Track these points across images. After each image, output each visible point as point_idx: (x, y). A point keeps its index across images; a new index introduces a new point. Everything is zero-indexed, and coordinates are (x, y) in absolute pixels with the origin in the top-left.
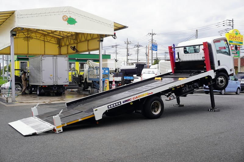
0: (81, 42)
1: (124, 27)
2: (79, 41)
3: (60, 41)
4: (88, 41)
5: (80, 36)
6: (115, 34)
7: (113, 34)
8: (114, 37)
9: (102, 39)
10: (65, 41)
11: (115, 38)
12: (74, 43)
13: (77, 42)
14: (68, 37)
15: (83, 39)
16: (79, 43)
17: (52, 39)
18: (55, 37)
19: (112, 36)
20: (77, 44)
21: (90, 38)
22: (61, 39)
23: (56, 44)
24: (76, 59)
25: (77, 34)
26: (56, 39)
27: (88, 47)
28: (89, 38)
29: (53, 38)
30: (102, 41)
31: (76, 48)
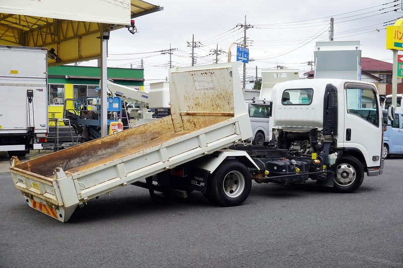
0: (66, 39)
1: (155, 9)
2: (62, 38)
3: (25, 36)
4: (80, 37)
5: (65, 26)
6: (133, 23)
7: (129, 23)
8: (131, 29)
9: (106, 34)
10: (35, 37)
11: (135, 31)
12: (53, 42)
13: (59, 39)
14: (40, 28)
15: (70, 34)
16: (63, 41)
17: (7, 33)
18: (13, 28)
19: (127, 26)
20: (59, 43)
21: (84, 32)
22: (26, 32)
23: (16, 43)
24: (67, 77)
25: (59, 23)
26: (16, 32)
27: (79, 51)
28: (82, 31)
29: (10, 30)
30: (107, 38)
31: (55, 52)
